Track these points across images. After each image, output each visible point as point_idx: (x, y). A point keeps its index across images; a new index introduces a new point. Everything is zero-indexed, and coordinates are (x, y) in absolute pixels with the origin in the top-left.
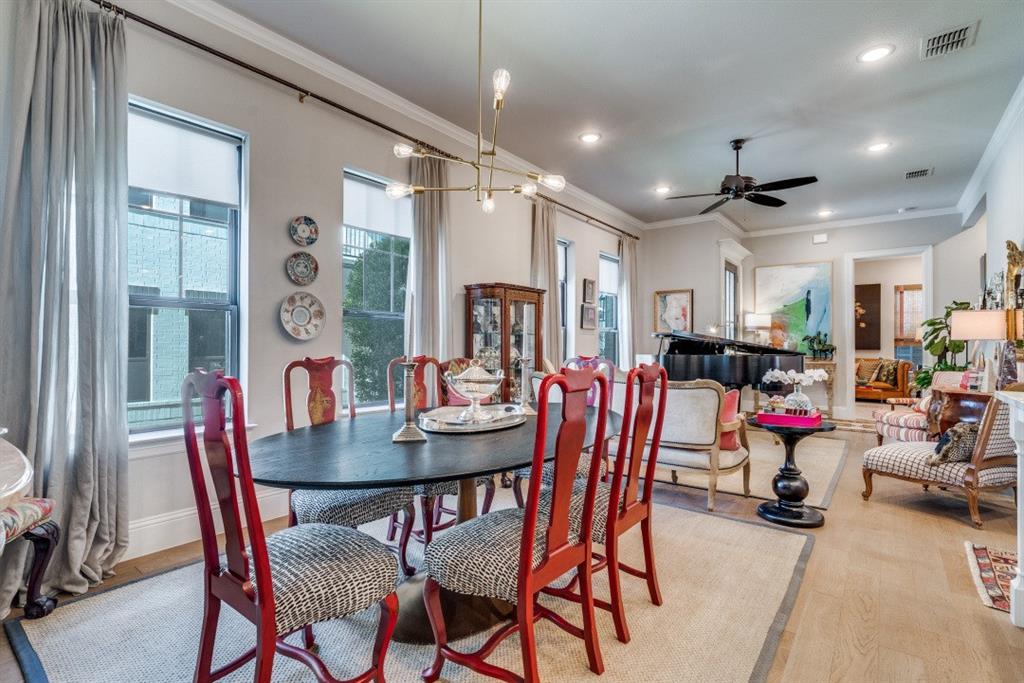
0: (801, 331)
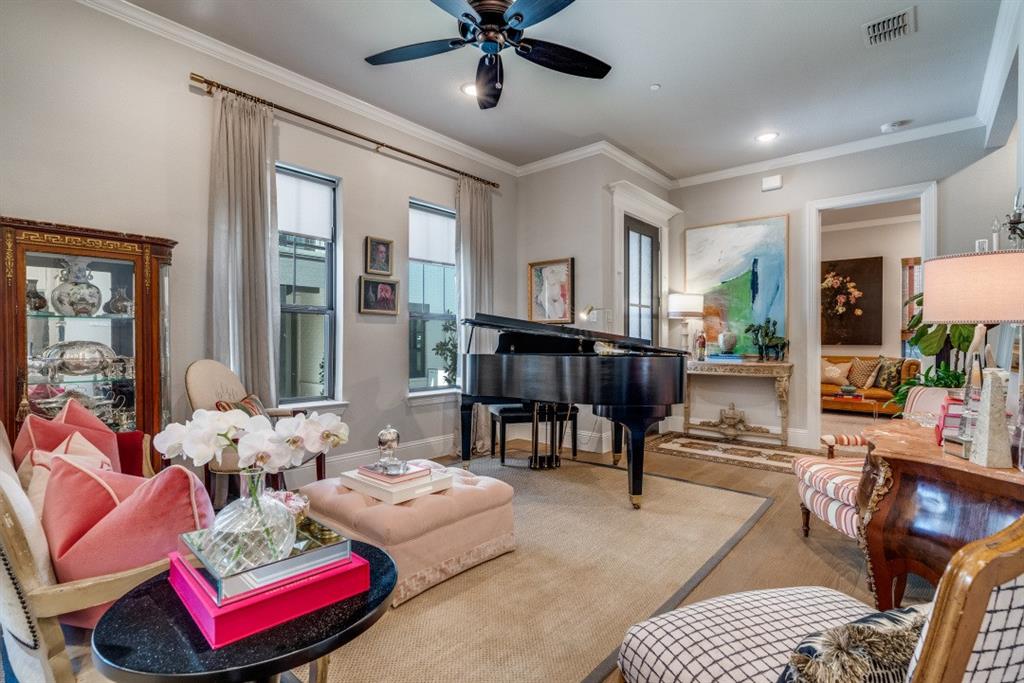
0: (745, 318)
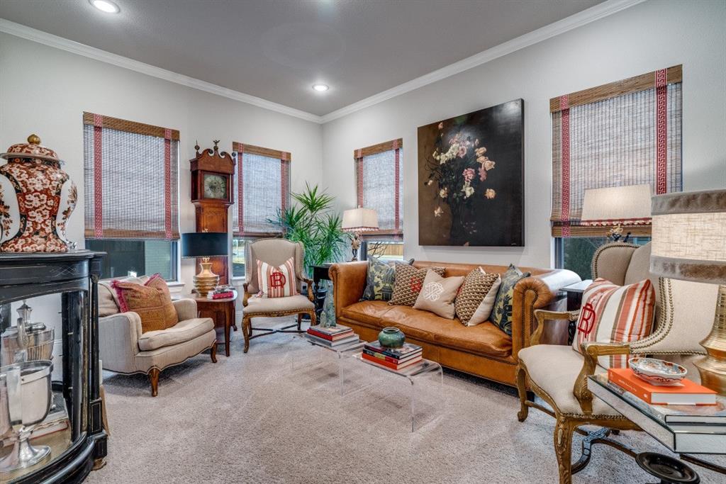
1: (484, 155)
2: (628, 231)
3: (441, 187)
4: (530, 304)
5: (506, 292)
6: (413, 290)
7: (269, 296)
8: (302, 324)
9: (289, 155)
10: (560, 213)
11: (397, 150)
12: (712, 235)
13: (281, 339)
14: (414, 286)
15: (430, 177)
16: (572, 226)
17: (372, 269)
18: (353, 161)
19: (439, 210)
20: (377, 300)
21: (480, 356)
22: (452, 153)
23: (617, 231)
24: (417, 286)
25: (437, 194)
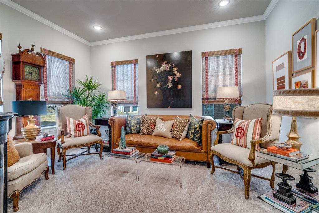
1: (177, 71)
2: (232, 102)
3: (158, 82)
4: (210, 129)
5: (195, 125)
6: (151, 127)
7: (76, 136)
8: (91, 149)
9: (74, 60)
10: (205, 95)
11: (135, 64)
12: (301, 102)
13: (81, 159)
14: (152, 126)
15: (152, 78)
16: (209, 100)
17: (129, 119)
18: (110, 67)
19: (156, 92)
20: (133, 133)
21: (189, 152)
22: (163, 68)
23: (227, 102)
24: (154, 125)
25: (156, 86)
